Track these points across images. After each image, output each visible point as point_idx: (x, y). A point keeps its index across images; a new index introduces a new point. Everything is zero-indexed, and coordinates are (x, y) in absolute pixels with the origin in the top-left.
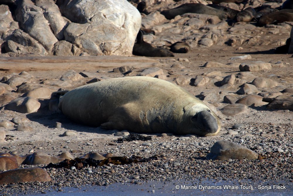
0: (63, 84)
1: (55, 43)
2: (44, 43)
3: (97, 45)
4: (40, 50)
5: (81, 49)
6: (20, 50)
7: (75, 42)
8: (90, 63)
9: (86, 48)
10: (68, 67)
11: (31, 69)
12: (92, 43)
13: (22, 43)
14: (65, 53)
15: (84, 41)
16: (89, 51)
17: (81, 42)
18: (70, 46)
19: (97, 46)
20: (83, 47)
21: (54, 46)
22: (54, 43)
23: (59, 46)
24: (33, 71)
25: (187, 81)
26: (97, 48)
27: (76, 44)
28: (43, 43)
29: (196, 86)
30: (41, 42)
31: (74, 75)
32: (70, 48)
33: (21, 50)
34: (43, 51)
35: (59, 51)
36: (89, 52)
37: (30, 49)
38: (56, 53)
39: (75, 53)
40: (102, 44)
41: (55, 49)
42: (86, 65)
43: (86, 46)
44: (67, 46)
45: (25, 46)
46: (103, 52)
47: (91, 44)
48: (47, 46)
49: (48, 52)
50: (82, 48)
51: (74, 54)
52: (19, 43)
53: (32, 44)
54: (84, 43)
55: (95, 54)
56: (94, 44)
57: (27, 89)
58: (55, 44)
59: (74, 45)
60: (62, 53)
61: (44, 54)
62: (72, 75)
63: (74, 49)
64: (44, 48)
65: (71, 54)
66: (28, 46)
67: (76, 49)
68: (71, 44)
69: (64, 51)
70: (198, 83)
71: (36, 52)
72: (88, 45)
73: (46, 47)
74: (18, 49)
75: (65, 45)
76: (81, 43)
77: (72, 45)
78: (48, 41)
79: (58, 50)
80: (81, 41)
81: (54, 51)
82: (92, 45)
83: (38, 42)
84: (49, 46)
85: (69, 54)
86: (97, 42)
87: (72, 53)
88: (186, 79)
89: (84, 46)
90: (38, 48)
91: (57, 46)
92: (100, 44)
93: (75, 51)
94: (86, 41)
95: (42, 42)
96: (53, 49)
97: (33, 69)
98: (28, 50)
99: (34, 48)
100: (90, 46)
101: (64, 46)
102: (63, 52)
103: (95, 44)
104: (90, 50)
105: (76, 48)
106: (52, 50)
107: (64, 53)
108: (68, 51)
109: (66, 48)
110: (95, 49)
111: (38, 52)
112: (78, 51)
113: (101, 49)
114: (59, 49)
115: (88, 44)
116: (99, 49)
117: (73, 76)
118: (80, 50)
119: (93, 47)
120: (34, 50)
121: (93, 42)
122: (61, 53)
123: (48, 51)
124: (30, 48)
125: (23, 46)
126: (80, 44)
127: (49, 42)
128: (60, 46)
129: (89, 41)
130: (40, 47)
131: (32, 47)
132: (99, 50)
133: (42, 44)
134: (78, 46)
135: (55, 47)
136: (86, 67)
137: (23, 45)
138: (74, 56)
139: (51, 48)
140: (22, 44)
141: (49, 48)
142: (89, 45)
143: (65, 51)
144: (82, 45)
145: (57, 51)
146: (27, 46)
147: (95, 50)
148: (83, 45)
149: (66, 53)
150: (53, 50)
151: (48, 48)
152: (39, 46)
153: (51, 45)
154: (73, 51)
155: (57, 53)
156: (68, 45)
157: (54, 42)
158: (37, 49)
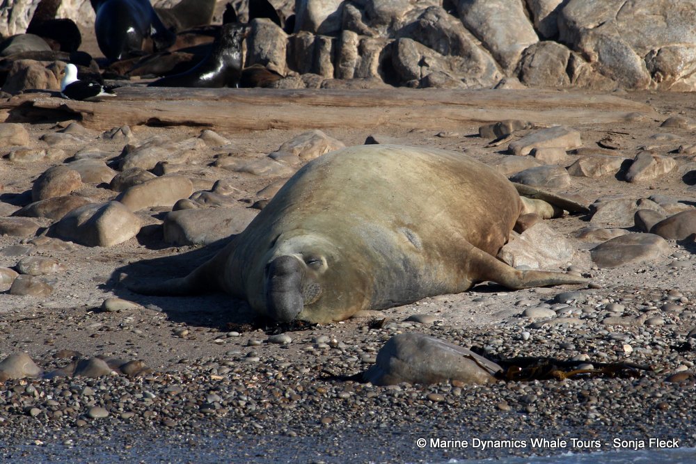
0: (267, 168)
1: (527, 47)
2: (497, 47)
3: (638, 54)
4: (481, 67)
5: (595, 65)
6: (427, 65)
7: (579, 45)
8: (448, 111)
9: (608, 64)
10: (381, 120)
11: (273, 123)
12: (624, 50)
13: (438, 46)
14: (547, 76)
15: (606, 44)
16: (614, 72)
17: (597, 45)
18: (563, 57)
19: (638, 58)
20: (600, 59)
21: (521, 56)
22: (524, 48)
23: (533, 56)
24: (279, 128)
25: (611, 167)
26: (637, 62)
27: (583, 50)
28: (495, 48)
29: (629, 181)
30: (489, 44)
31: (312, 144)
32: (563, 63)
33: (431, 65)
34: (489, 71)
35: (533, 70)
36: (616, 75)
37: (456, 64)
38: (525, 77)
39: (578, 75)
40: (652, 52)
41: (523, 64)
42: (432, 116)
43: (607, 56)
44: (554, 57)
45: (444, 55)
46: (653, 74)
47: (623, 53)
48: (502, 55)
49: (503, 73)
50: (598, 63)
51: (574, 81)
52: (430, 46)
53: (463, 50)
54: (603, 48)
55: (630, 80)
56: (631, 53)
57: (136, 180)
58: (523, 53)
59: (575, 55)
60: (541, 75)
61: (491, 79)
62: (305, 143)
63: (575, 66)
64: (492, 61)
65: (564, 81)
66: (453, 55)
67: (580, 66)
68: (569, 52)
69: (546, 70)
70: (635, 174)
71: (470, 71)
72: (614, 55)
73: (500, 60)
74: (422, 63)
75: (550, 54)
76: (597, 50)
77: (571, 54)
78: (507, 43)
79: (530, 66)
80: (598, 43)
81: (518, 72)
82: (625, 53)
83: (480, 43)
84: (508, 57)
85: (559, 81)
86: (639, 47)
87: (568, 78)
88: (610, 161)
89: (603, 58)
90: (476, 61)
91: (529, 57)
92: (648, 51)
93: (577, 71)
94: (609, 43)
95: (492, 45)
96: (518, 64)
97: (279, 124)
98: (451, 66)
99: (466, 61)
100: (618, 57)
101: (547, 57)
102: (543, 74)
103: (635, 53)
104: (617, 68)
105: (580, 63)
106: (515, 66)
107: (544, 77)
108: (557, 72)
109: (552, 61)
110: (633, 65)
111: (476, 72)
112: (583, 72)
113: (648, 67)
114: (532, 65)
115: (613, 52)
116: (642, 65)
117: (309, 145)
118: (592, 69)
119: (626, 60)
120: (465, 65)
121: (629, 47)
122: (538, 76)
123: (504, 70)
124: (457, 60)
125: (439, 55)
126: (593, 52)
127: (511, 44)
128: (536, 58)
129: (618, 42)
130: (484, 58)
131: (461, 59)
132: (643, 69)
133: (491, 52)
134: (587, 58)
135: (523, 60)
136: (433, 120)
137: (440, 52)
138: (573, 85)
139: (514, 61)
140: (438, 51)
141: (508, 60)
142: (616, 55)
143: (549, 72)
144: (599, 55)
145: (526, 69)
146: (450, 56)
147: (631, 69)
148: (601, 53)
149: (551, 77)
150: (517, 68)
151: (504, 62)
152: (481, 56)
153: (513, 53)
154: (570, 71)
155: (528, 76)
156: (559, 55)
157: (524, 45)
158: (474, 63)
